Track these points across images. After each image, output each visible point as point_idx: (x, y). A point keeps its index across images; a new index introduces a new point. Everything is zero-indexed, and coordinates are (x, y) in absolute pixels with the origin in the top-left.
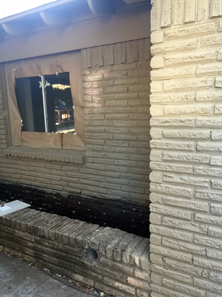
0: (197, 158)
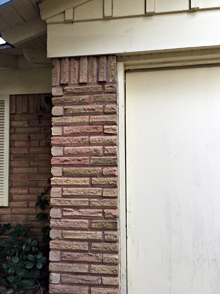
0: (92, 191)
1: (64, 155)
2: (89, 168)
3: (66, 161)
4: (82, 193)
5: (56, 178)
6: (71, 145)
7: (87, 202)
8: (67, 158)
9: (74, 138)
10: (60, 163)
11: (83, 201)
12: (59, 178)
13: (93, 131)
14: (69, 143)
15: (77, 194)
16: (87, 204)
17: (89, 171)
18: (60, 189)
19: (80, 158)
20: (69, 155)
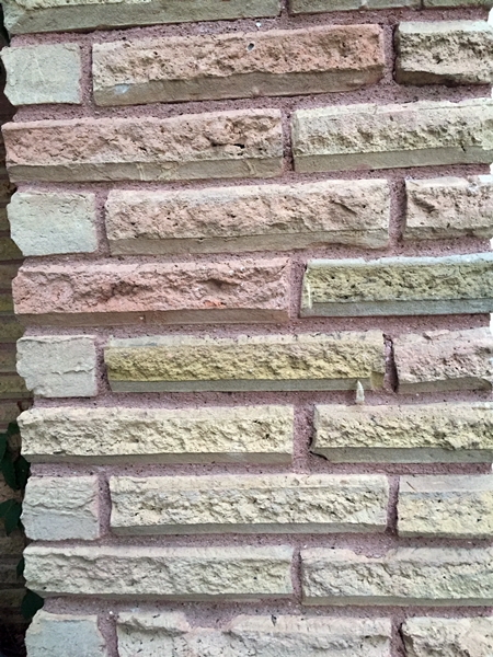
0: (322, 499)
1: (107, 251)
2: (288, 339)
3: (122, 288)
4: (247, 510)
5: (52, 412)
6: (153, 174)
7: (287, 573)
8: (127, 271)
9: (174, 121)
10: (81, 307)
11: (256, 567)
12: (79, 413)
13: (319, 61)
14: (141, 157)
15: (208, 518)
16: (283, 585)
17: (294, 362)
18: (86, 482)
19: (223, 268)
20: (146, 244)
